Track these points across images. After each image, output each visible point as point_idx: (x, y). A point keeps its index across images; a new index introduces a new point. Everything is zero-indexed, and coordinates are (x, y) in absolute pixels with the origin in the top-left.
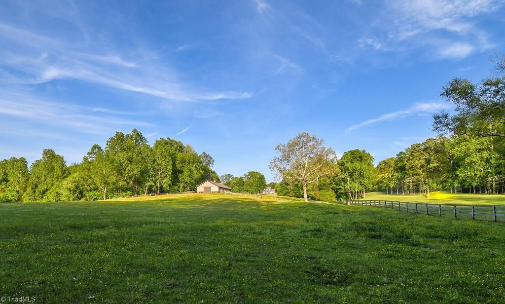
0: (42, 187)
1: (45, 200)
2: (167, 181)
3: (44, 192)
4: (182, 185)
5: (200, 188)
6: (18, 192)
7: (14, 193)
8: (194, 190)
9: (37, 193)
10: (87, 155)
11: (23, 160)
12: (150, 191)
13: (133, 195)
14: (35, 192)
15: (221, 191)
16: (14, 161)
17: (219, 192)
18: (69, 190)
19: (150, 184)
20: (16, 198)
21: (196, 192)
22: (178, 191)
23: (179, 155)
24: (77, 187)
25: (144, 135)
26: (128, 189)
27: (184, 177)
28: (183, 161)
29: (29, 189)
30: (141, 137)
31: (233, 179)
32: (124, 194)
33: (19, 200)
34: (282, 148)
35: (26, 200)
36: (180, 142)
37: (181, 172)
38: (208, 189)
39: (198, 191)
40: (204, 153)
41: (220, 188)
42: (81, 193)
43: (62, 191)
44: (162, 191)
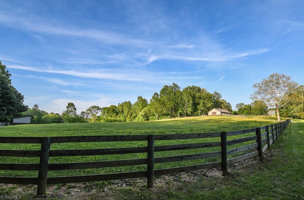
0: (134, 115)
1: (135, 121)
2: (189, 110)
3: (135, 117)
4: (200, 111)
5: (210, 113)
6: (125, 117)
7: (123, 118)
8: (207, 114)
9: (132, 118)
10: (151, 98)
11: (129, 102)
12: (181, 115)
13: (171, 118)
14: (131, 117)
15: (223, 114)
16: (126, 102)
17: (221, 115)
18: (142, 115)
19: (180, 111)
20: (124, 120)
21: (208, 115)
22: (197, 115)
23: (197, 95)
24: (145, 114)
25: (178, 85)
26: (169, 115)
27: (201, 107)
28: (200, 98)
29: (129, 116)
30: (177, 86)
31: (245, 105)
32: (167, 117)
33: (125, 121)
34: (258, 85)
35: (128, 120)
36: (199, 87)
37: (199, 104)
38: (214, 113)
39: (209, 114)
40: (215, 92)
41: (222, 112)
42: (148, 117)
43: (140, 116)
44: (187, 115)
